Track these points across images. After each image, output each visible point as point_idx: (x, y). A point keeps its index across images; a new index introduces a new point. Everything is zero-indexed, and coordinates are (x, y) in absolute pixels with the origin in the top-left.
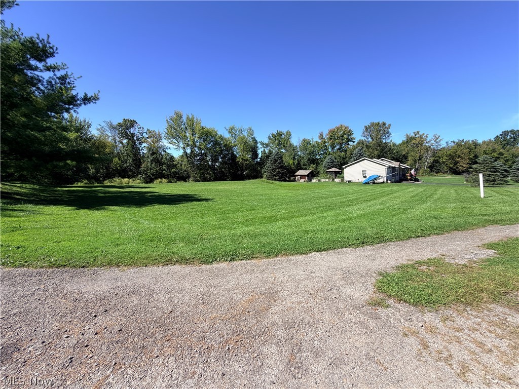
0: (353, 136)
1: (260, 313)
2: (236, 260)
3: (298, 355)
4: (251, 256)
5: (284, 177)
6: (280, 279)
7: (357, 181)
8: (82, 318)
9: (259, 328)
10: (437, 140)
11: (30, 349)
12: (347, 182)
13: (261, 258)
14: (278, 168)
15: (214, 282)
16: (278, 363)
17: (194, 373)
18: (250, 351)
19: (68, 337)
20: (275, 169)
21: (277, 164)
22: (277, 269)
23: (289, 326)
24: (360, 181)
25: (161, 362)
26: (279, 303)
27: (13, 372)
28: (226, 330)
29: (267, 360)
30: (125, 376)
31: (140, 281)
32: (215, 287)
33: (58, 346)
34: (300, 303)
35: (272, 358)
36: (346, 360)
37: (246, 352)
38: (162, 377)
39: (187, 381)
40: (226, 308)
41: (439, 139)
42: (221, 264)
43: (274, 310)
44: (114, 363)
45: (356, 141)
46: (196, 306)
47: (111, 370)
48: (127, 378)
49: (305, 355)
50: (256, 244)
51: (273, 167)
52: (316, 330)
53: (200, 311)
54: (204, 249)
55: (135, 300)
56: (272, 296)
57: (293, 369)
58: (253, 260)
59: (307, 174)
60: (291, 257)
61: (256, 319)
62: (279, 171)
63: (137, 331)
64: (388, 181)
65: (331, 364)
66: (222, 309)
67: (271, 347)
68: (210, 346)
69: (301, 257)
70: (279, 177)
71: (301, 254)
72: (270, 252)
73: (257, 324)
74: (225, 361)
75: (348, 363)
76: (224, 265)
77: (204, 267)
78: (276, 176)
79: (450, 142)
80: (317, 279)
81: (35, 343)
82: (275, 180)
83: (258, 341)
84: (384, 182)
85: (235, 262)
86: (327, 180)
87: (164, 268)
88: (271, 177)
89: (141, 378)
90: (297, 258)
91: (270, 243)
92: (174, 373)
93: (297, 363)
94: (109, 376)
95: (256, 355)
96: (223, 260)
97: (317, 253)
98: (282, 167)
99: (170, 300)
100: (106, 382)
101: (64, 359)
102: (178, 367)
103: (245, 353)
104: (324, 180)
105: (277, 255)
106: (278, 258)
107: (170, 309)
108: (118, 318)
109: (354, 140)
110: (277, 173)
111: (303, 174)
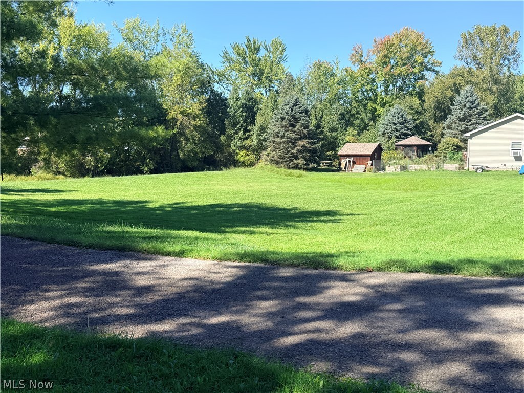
5: (316, 162)
7: (502, 168)
12: (480, 171)
14: (300, 139)
20: (294, 142)
24: (509, 167)
59: (370, 153)
62: (303, 146)
70: (305, 160)
78: (296, 158)
82: (296, 167)
86: (425, 167)
88: (287, 161)
98: (310, 136)
104: (417, 167)
110: (299, 151)
111: (359, 153)
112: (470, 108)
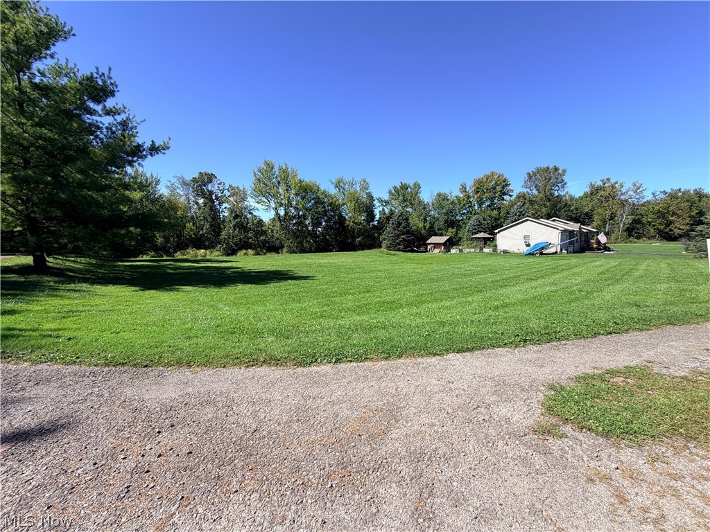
0: (510, 188)
1: (375, 438)
2: (343, 362)
3: (429, 501)
4: (364, 356)
5: (411, 247)
6: (405, 390)
7: (517, 251)
8: (143, 435)
9: (374, 459)
10: (638, 191)
11: (79, 471)
12: (502, 253)
13: (377, 360)
14: (403, 234)
15: (314, 391)
16: (401, 511)
17: (284, 518)
18: (361, 491)
19: (125, 458)
20: (398, 236)
21: (401, 228)
22: (400, 376)
23: (417, 458)
24: (521, 251)
25: (241, 499)
26: (403, 425)
27: (58, 500)
28: (328, 460)
29: (384, 506)
30: (195, 515)
31: (217, 387)
32: (314, 398)
33: (113, 470)
34: (433, 425)
35: (391, 503)
36: (500, 513)
37: (356, 492)
38: (241, 520)
39: (275, 528)
40: (329, 428)
41: (641, 189)
42: (322, 366)
43: (395, 434)
44: (180, 497)
45: (515, 194)
46: (289, 423)
47: (176, 506)
48: (197, 519)
49: (439, 501)
50: (371, 340)
51: (396, 232)
52: (455, 467)
53: (293, 432)
54: (301, 346)
55: (209, 412)
56: (392, 414)
57: (422, 520)
58: (366, 363)
59: (443, 242)
60: (420, 360)
61: (369, 446)
62: (403, 238)
63: (211, 456)
64: (563, 251)
65: (476, 518)
66: (324, 430)
67: (391, 487)
68: (306, 480)
69: (434, 360)
70: (404, 246)
71: (435, 355)
72: (391, 351)
73: (372, 453)
74: (326, 503)
75: (503, 518)
76: (326, 368)
77: (300, 370)
78: (399, 245)
79: (658, 193)
80: (457, 392)
81: (85, 464)
82: (399, 250)
83: (371, 477)
84: (556, 252)
85: (342, 365)
86: (473, 250)
87: (248, 370)
88: (394, 247)
89: (215, 520)
90: (428, 360)
91: (390, 339)
92: (258, 516)
93: (427, 512)
94: (174, 514)
95: (368, 497)
96: (325, 361)
97: (457, 354)
98: (408, 232)
99: (255, 414)
100: (171, 522)
101: (119, 488)
102: (263, 508)
103: (354, 494)
104: (468, 250)
105: (400, 356)
106: (402, 361)
107: (254, 427)
108: (188, 435)
109: (511, 194)
110: (401, 241)
111: (437, 242)
112: (519, 216)
